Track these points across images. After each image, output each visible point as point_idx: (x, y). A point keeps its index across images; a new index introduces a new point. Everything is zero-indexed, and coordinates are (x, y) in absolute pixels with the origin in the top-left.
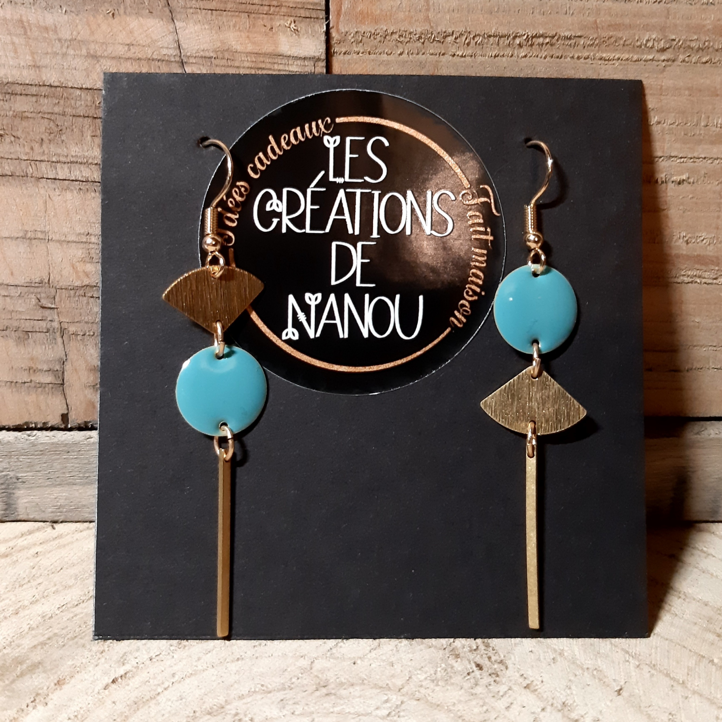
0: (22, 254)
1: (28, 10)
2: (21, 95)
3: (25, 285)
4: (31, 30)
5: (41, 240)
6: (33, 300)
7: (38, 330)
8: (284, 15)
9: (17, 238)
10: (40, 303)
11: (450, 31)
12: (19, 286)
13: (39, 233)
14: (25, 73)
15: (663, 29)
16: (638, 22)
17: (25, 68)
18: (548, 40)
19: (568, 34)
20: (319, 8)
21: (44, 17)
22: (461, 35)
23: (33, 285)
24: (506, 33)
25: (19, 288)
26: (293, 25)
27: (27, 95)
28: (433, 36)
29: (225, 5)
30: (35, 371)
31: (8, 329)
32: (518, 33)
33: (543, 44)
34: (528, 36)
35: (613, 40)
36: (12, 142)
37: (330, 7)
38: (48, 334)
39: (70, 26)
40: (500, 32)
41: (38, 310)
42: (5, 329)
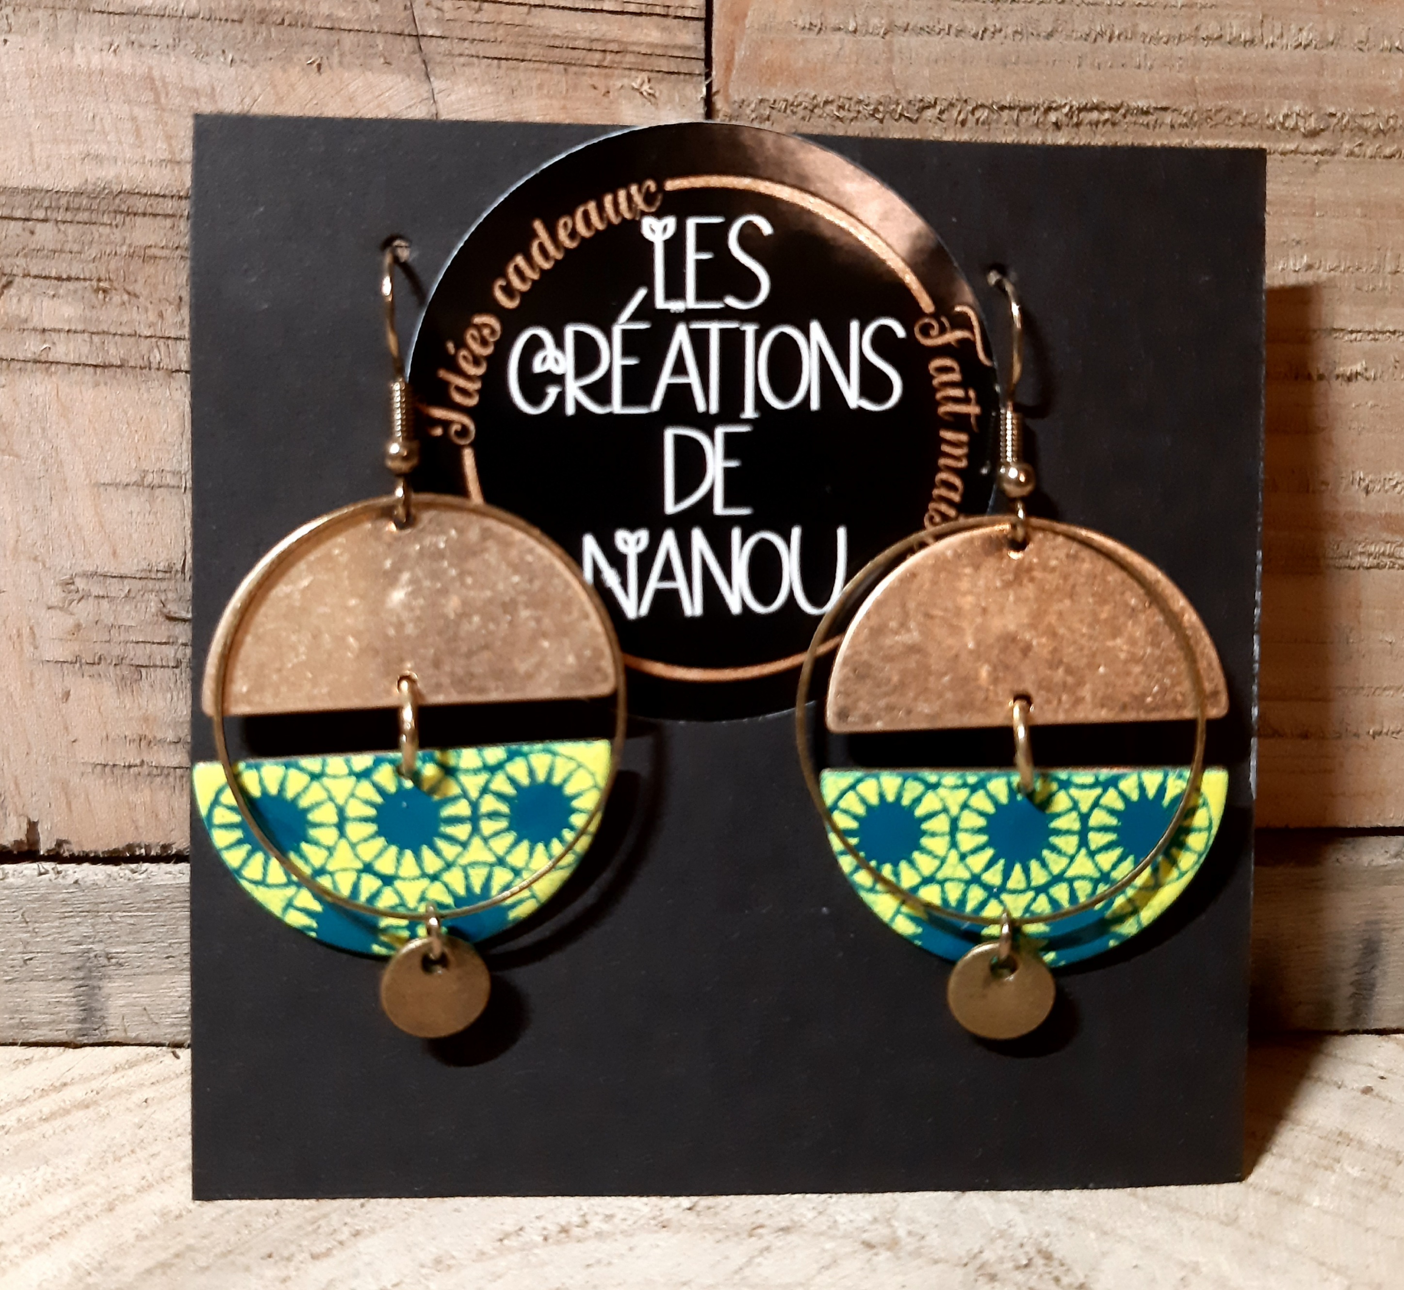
0: (134, 515)
1: (164, 58)
2: (144, 214)
3: (137, 576)
4: (167, 95)
5: (171, 490)
6: (152, 604)
7: (158, 663)
8: (630, 69)
9: (127, 485)
10: (165, 611)
11: (930, 98)
12: (126, 577)
13: (169, 476)
14: (153, 173)
15: (1313, 96)
16: (1269, 83)
17: (154, 164)
18: (1107, 115)
19: (1142, 104)
20: (693, 56)
21: (192, 70)
22: (952, 105)
23: (153, 576)
24: (1032, 102)
25: (126, 581)
26: (646, 88)
27: (155, 215)
28: (900, 107)
29: (524, 50)
30: (150, 742)
31: (103, 662)
32: (1053, 102)
33: (1097, 124)
34: (1071, 107)
35: (1224, 114)
36: (124, 303)
37: (714, 55)
38: (177, 671)
39: (239, 87)
40: (1022, 99)
41: (161, 624)
42: (96, 660)
